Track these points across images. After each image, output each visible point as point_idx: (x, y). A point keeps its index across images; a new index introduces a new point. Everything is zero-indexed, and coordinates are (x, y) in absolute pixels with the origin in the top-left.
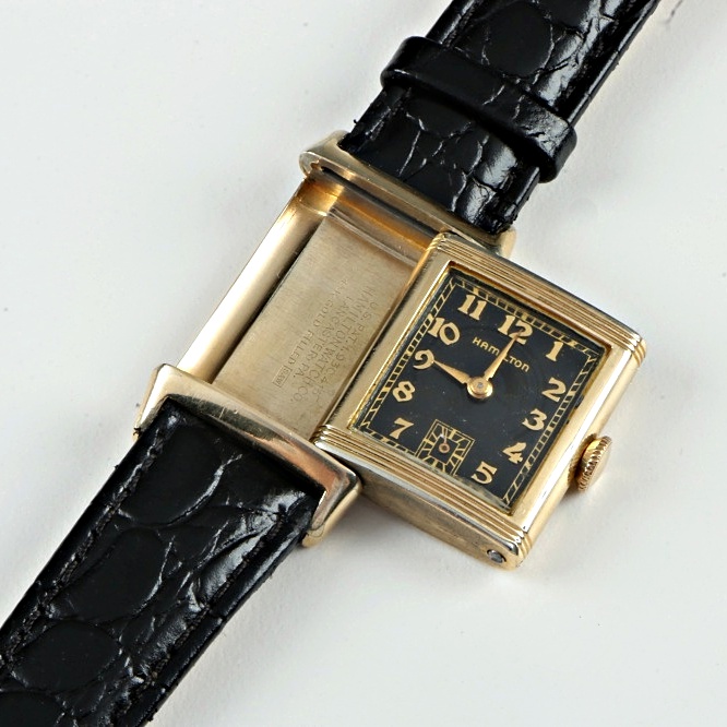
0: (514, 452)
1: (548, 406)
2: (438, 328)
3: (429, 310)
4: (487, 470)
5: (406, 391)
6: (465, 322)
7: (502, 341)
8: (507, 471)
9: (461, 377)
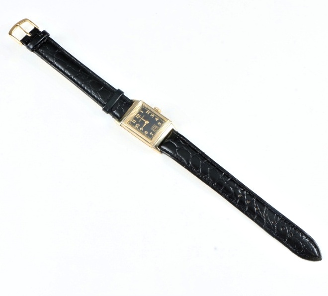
0: (157, 119)
1: (150, 114)
2: (137, 126)
3: (134, 128)
4: (159, 123)
5: (146, 132)
6: (136, 123)
7: (139, 119)
8: (159, 121)
9: (145, 125)
